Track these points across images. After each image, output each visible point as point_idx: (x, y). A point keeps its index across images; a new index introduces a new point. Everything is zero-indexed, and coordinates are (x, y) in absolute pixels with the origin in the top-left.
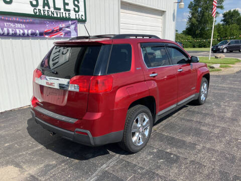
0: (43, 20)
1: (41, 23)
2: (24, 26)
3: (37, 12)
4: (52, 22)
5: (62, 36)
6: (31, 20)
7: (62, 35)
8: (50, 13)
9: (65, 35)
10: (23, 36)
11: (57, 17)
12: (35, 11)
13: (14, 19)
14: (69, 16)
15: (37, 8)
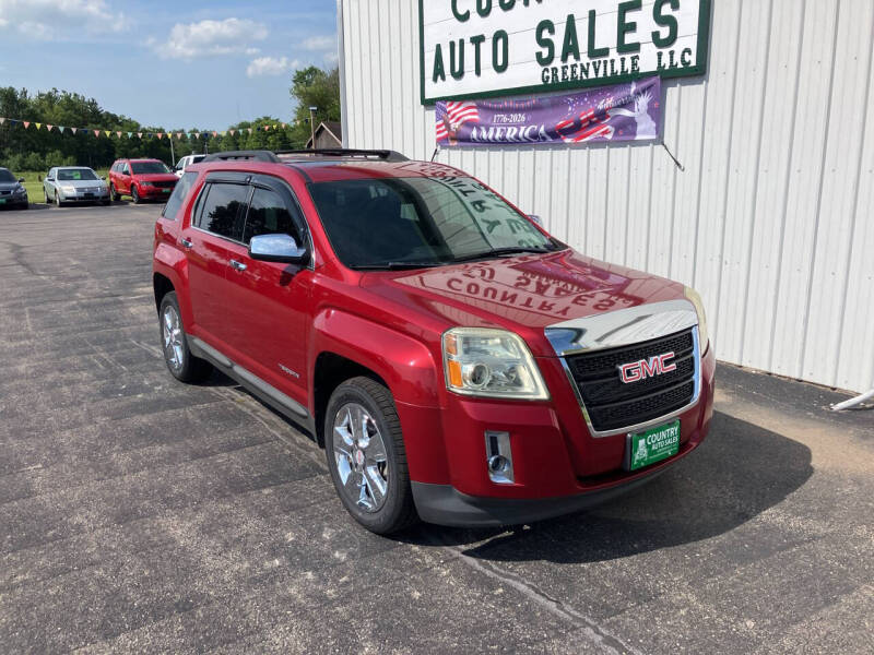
0: (557, 94)
1: (554, 105)
2: (523, 118)
3: (548, 77)
4: (580, 97)
5: (609, 137)
6: (533, 100)
7: (606, 132)
8: (578, 70)
9: (616, 133)
10: (517, 143)
11: (597, 79)
12: (546, 74)
13: (506, 103)
14: (634, 64)
15: (549, 67)
